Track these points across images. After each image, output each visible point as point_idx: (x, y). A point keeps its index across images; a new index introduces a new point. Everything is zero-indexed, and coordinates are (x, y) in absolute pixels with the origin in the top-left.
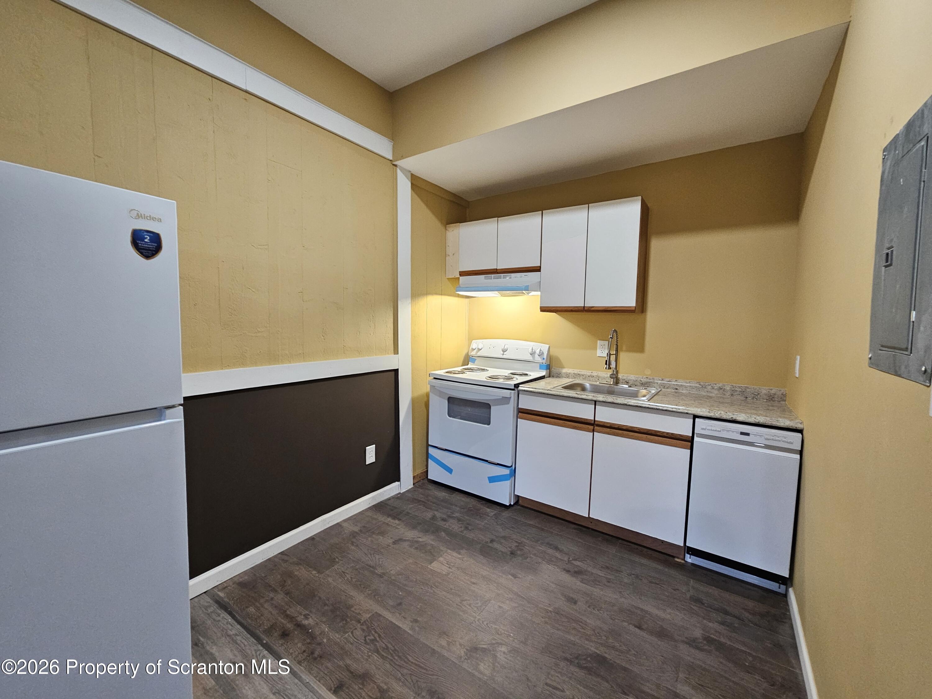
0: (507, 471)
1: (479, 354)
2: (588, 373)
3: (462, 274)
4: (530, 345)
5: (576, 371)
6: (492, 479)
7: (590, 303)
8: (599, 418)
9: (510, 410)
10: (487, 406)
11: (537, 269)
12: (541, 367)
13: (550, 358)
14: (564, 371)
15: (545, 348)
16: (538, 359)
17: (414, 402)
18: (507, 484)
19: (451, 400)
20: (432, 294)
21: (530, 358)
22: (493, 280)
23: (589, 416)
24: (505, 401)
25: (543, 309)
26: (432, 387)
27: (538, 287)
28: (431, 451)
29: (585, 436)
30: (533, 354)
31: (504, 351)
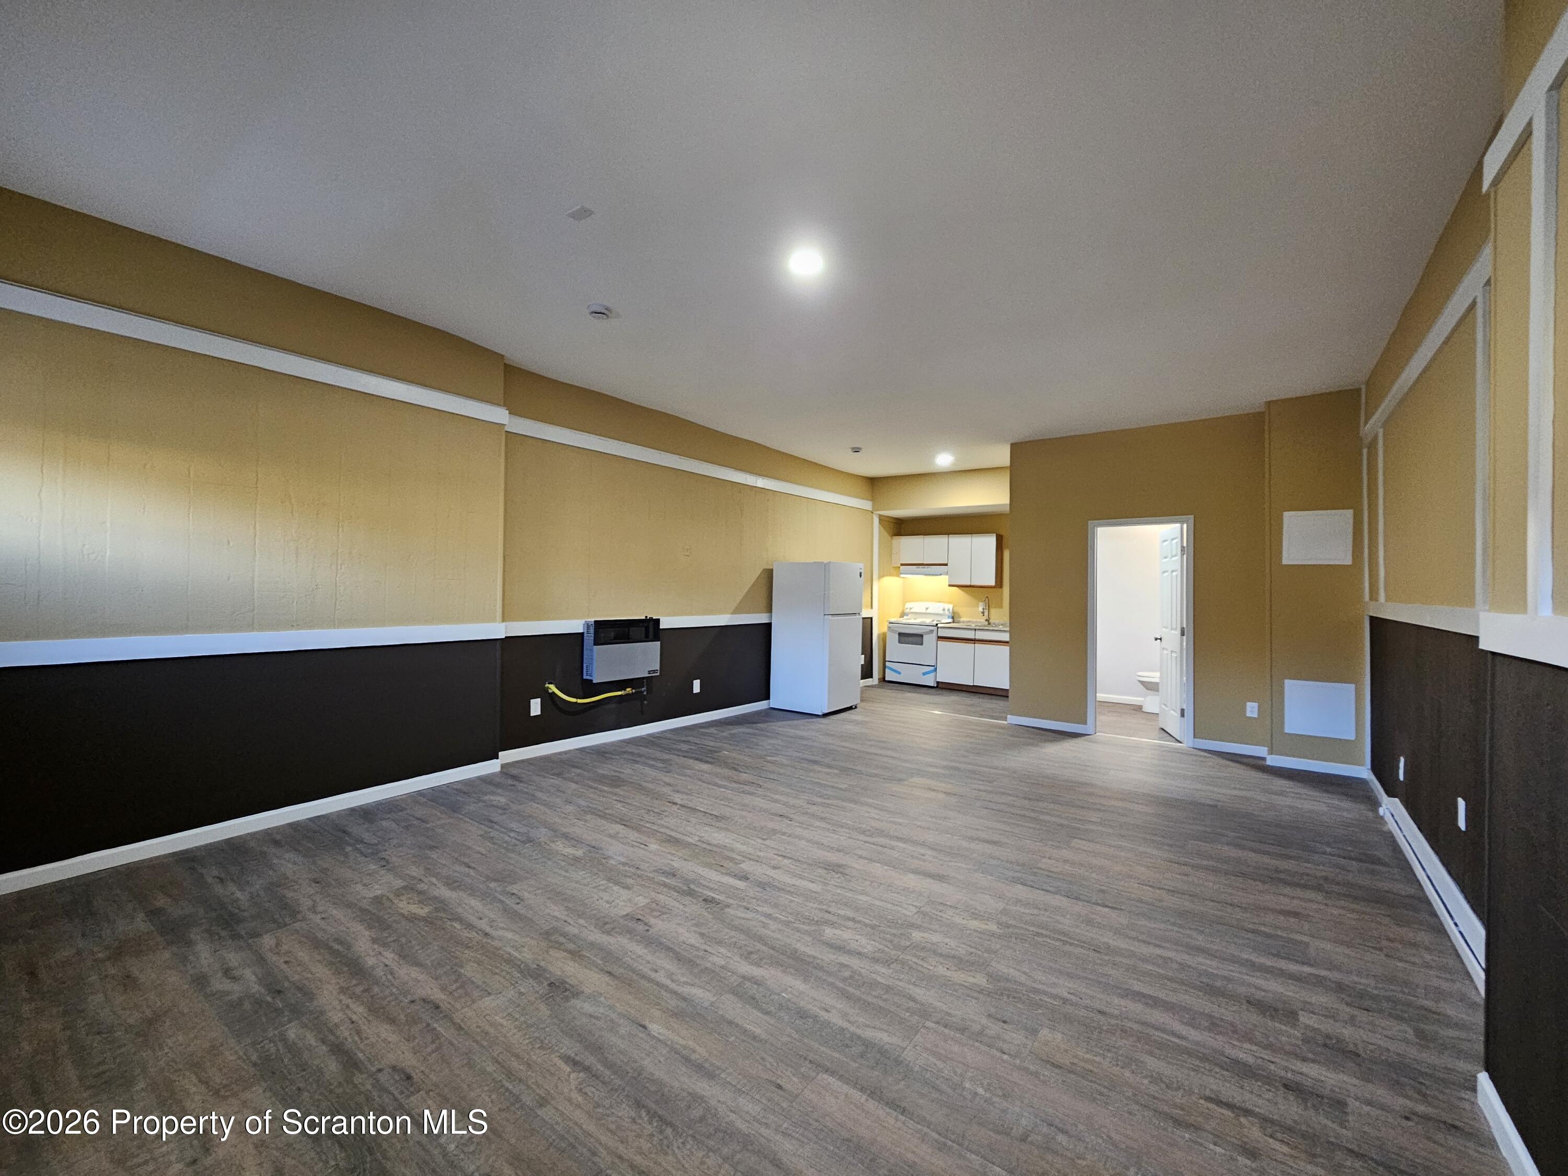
0: (933, 668)
1: (912, 611)
2: (975, 620)
3: (902, 565)
4: (942, 605)
5: (968, 619)
6: (924, 674)
7: (972, 584)
8: (977, 637)
9: (934, 635)
10: (921, 636)
11: (946, 565)
12: (949, 617)
13: (954, 612)
14: (962, 619)
15: (951, 607)
16: (946, 612)
17: (879, 636)
18: (933, 674)
19: (900, 634)
20: (887, 575)
21: (942, 612)
22: (921, 569)
23: (972, 637)
24: (932, 631)
25: (950, 586)
26: (889, 628)
27: (947, 574)
28: (887, 664)
29: (970, 646)
30: (944, 610)
31: (927, 609)
